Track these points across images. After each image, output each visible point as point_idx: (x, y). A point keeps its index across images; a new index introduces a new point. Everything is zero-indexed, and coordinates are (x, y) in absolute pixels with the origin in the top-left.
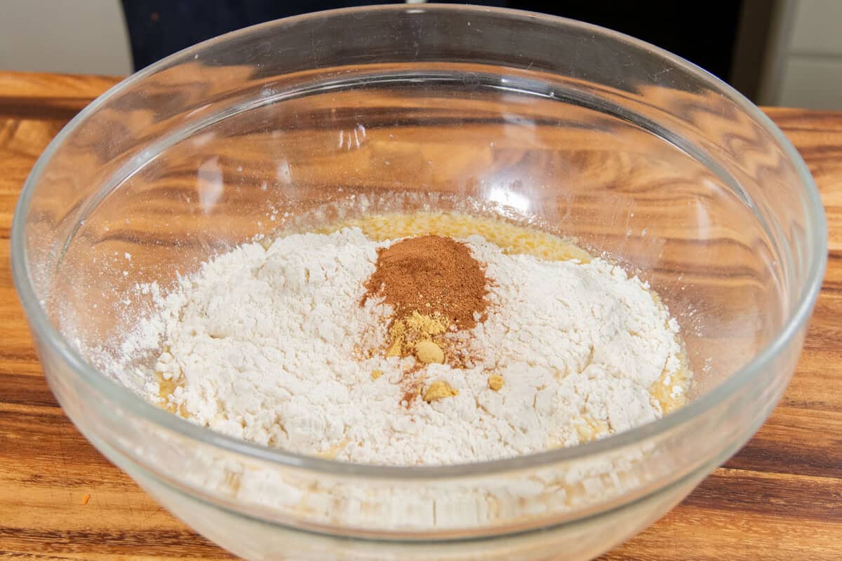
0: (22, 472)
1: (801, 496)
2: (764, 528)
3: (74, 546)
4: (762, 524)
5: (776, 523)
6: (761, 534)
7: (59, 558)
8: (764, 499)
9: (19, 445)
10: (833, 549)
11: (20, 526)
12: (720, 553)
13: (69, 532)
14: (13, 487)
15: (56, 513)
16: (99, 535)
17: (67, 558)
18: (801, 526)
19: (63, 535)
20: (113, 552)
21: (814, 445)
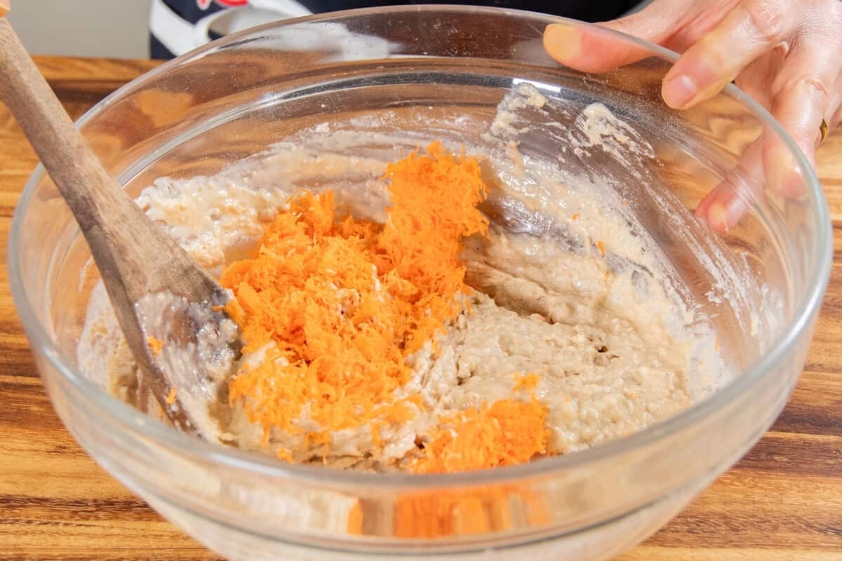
0: (46, 444)
1: (803, 454)
2: (769, 484)
3: (101, 514)
4: (767, 481)
5: (780, 479)
6: (766, 490)
7: (86, 526)
8: (769, 457)
9: (43, 417)
10: (835, 502)
11: (47, 496)
12: (728, 509)
13: (95, 501)
14: (38, 458)
15: (81, 482)
16: (125, 503)
17: (94, 526)
18: (802, 482)
19: (89, 504)
20: (140, 519)
21: (815, 405)
